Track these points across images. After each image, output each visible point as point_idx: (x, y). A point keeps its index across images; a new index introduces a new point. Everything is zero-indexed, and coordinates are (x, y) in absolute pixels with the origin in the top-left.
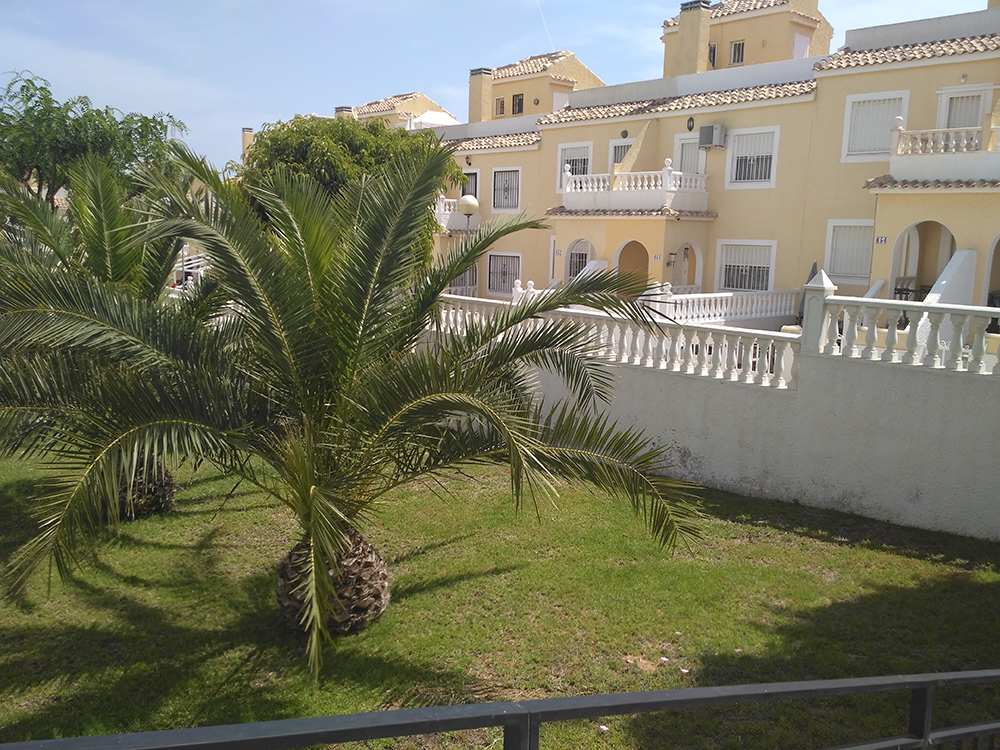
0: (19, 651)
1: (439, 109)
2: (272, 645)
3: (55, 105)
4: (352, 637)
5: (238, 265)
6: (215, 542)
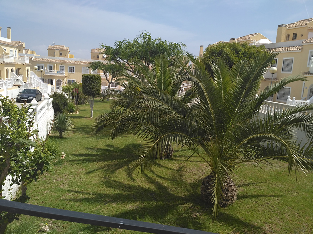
0: (129, 192)
1: (265, 38)
2: (198, 205)
3: (152, 40)
4: (223, 208)
5: (202, 89)
6: (183, 170)
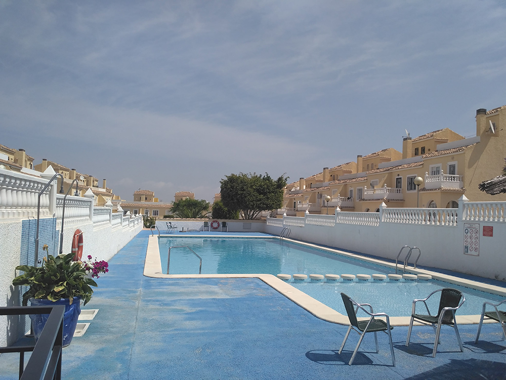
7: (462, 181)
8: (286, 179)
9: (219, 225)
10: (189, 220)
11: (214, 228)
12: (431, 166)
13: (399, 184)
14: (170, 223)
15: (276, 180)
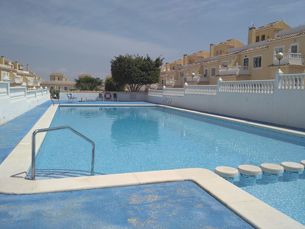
7: (304, 58)
8: (162, 60)
9: (111, 96)
10: (86, 92)
11: (107, 99)
12: (275, 48)
13: (247, 63)
14: (70, 94)
15: (154, 61)
